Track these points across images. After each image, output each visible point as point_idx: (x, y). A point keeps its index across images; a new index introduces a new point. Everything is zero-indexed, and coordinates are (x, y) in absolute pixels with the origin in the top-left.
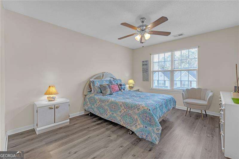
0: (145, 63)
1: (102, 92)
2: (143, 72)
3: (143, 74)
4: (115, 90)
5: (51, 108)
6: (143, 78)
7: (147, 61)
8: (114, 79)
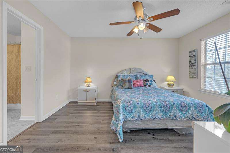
0: (193, 53)
1: (122, 86)
2: (190, 66)
3: (190, 69)
4: (137, 85)
5: (85, 91)
6: (190, 74)
7: (194, 51)
8: (145, 74)
